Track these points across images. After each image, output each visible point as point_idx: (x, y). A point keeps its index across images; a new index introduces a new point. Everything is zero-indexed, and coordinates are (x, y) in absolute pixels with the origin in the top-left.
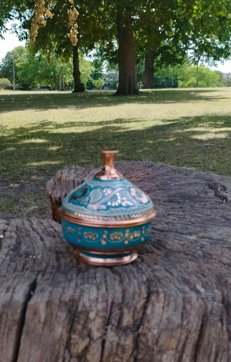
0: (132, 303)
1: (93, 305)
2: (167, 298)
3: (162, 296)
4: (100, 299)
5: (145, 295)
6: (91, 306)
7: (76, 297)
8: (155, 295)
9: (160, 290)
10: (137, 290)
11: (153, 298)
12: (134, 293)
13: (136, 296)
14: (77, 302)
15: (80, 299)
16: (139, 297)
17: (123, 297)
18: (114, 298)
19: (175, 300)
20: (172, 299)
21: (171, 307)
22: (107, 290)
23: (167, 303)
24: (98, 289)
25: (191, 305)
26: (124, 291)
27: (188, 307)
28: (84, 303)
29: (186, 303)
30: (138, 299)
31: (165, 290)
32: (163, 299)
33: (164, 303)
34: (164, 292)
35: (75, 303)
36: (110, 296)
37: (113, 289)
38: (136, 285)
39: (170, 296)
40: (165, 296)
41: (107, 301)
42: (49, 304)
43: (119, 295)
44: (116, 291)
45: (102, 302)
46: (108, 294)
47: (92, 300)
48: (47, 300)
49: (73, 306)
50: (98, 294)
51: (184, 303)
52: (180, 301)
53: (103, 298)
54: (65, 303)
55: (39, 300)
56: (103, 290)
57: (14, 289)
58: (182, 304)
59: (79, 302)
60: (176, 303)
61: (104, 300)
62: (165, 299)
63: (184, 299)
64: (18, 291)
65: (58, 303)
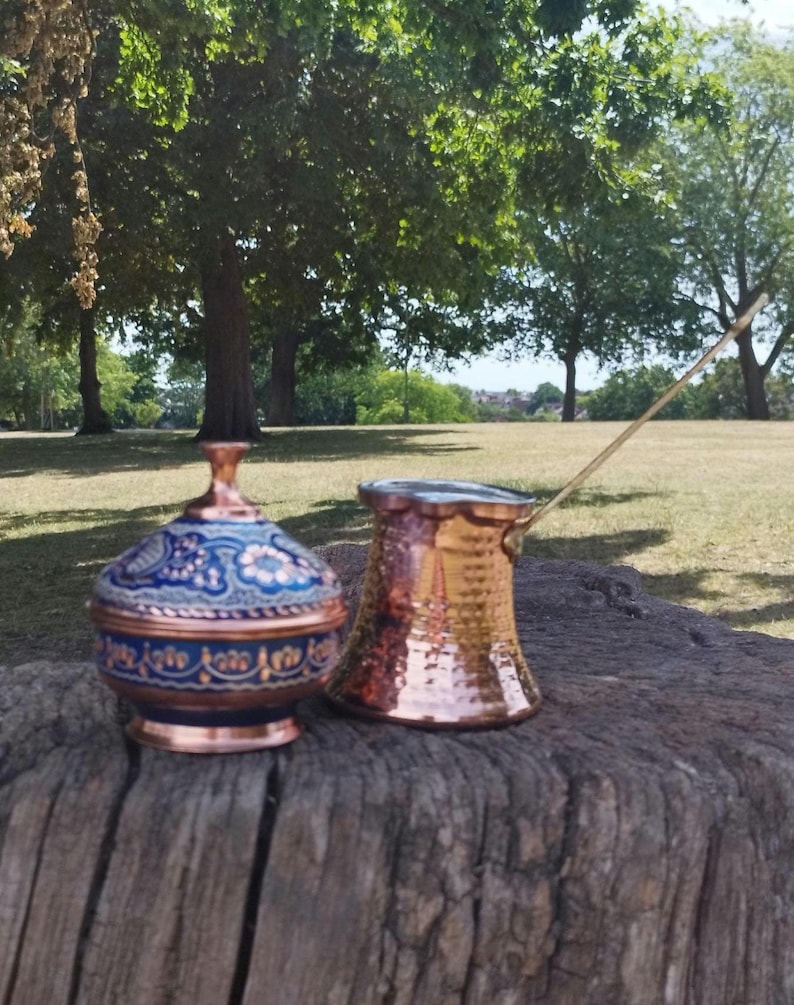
0: (537, 804)
1: (444, 812)
2: (622, 785)
3: (606, 783)
4: (456, 800)
5: (565, 787)
6: (439, 816)
7: (400, 796)
8: (587, 784)
9: (598, 772)
10: (542, 775)
11: (586, 790)
12: (538, 782)
13: (545, 789)
14: (401, 806)
15: (409, 798)
16: (551, 789)
17: (510, 794)
18: (488, 797)
19: (643, 791)
20: (634, 787)
21: (638, 807)
22: (466, 777)
23: (623, 797)
24: (446, 777)
25: (683, 799)
26: (509, 780)
27: (677, 803)
28: (421, 808)
29: (670, 796)
30: (548, 795)
31: (609, 770)
32: (612, 790)
33: (617, 797)
34: (609, 775)
35: (397, 811)
36: (479, 791)
37: (482, 775)
38: (537, 766)
39: (628, 782)
40: (616, 784)
41: (472, 804)
42: (335, 813)
43: (501, 790)
44: (491, 780)
45: (462, 806)
46: (473, 788)
47: (438, 800)
48: (330, 804)
49: (393, 819)
50: (448, 788)
51: (666, 795)
52: (655, 790)
53: (462, 798)
54: (377, 808)
55: (307, 805)
56: (459, 779)
57: (235, 784)
58: (661, 798)
59: (409, 806)
60: (647, 796)
61: (466, 802)
62: (617, 788)
63: (663, 787)
64: (249, 788)
65: (359, 809)
